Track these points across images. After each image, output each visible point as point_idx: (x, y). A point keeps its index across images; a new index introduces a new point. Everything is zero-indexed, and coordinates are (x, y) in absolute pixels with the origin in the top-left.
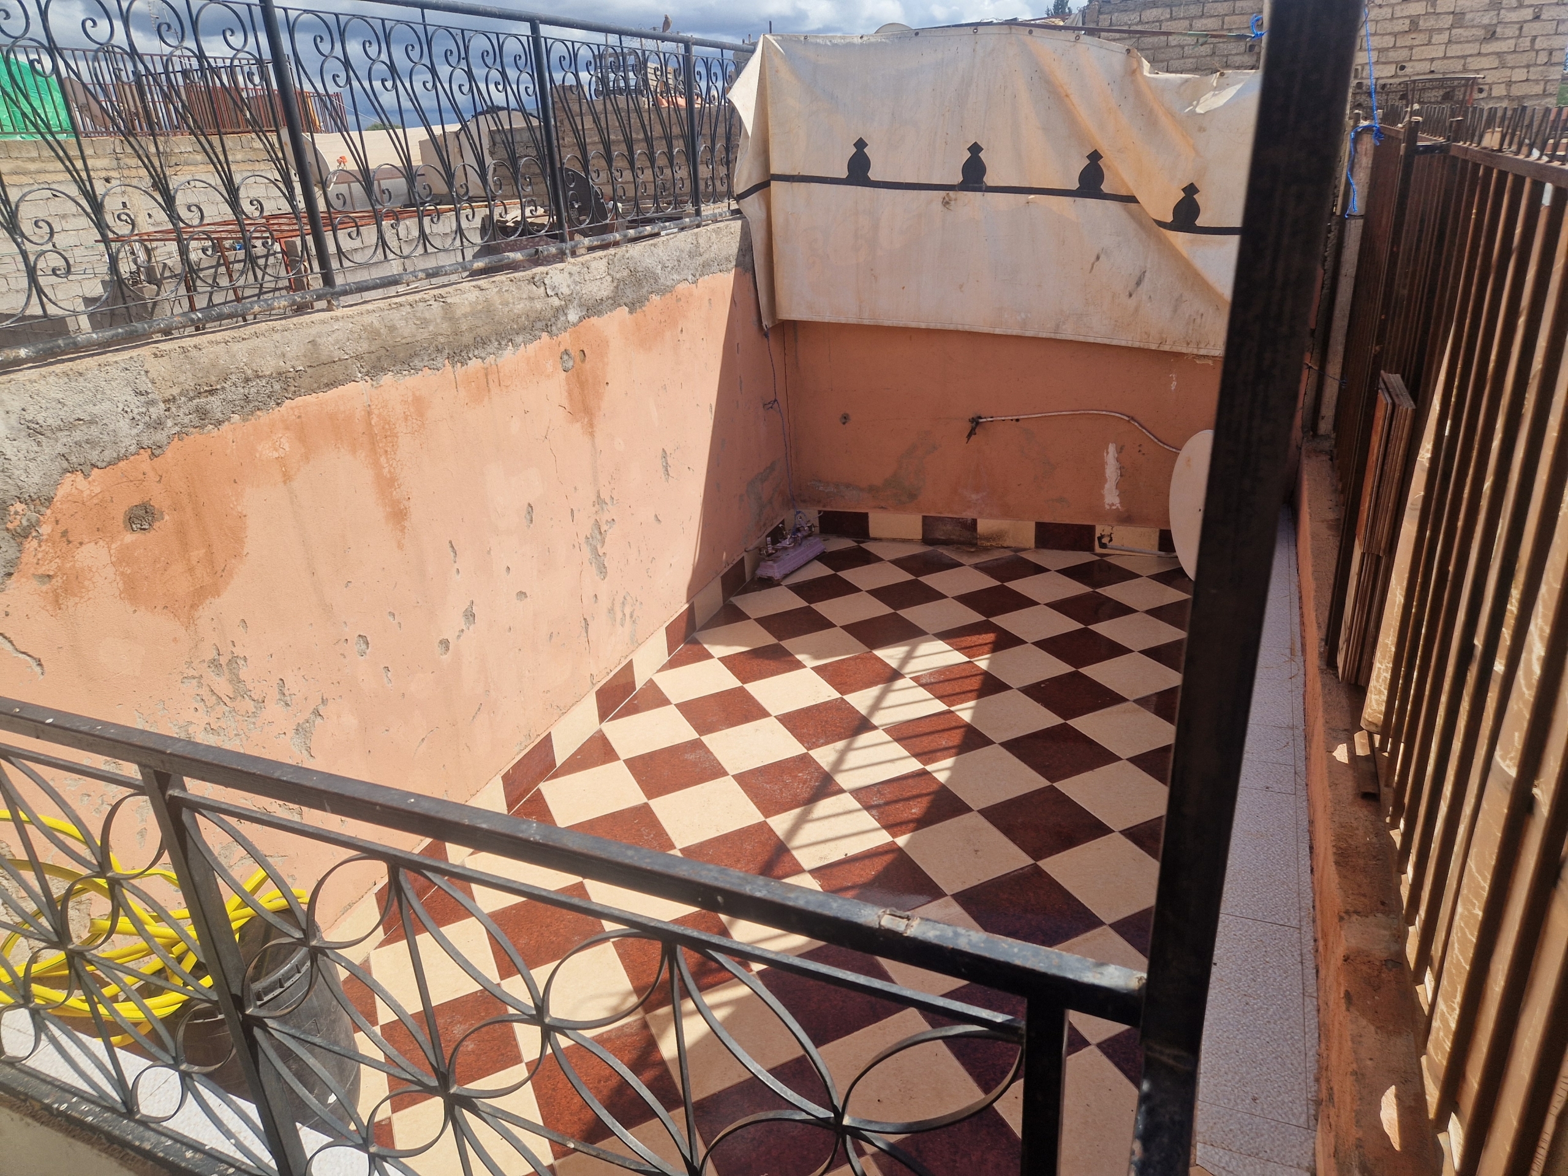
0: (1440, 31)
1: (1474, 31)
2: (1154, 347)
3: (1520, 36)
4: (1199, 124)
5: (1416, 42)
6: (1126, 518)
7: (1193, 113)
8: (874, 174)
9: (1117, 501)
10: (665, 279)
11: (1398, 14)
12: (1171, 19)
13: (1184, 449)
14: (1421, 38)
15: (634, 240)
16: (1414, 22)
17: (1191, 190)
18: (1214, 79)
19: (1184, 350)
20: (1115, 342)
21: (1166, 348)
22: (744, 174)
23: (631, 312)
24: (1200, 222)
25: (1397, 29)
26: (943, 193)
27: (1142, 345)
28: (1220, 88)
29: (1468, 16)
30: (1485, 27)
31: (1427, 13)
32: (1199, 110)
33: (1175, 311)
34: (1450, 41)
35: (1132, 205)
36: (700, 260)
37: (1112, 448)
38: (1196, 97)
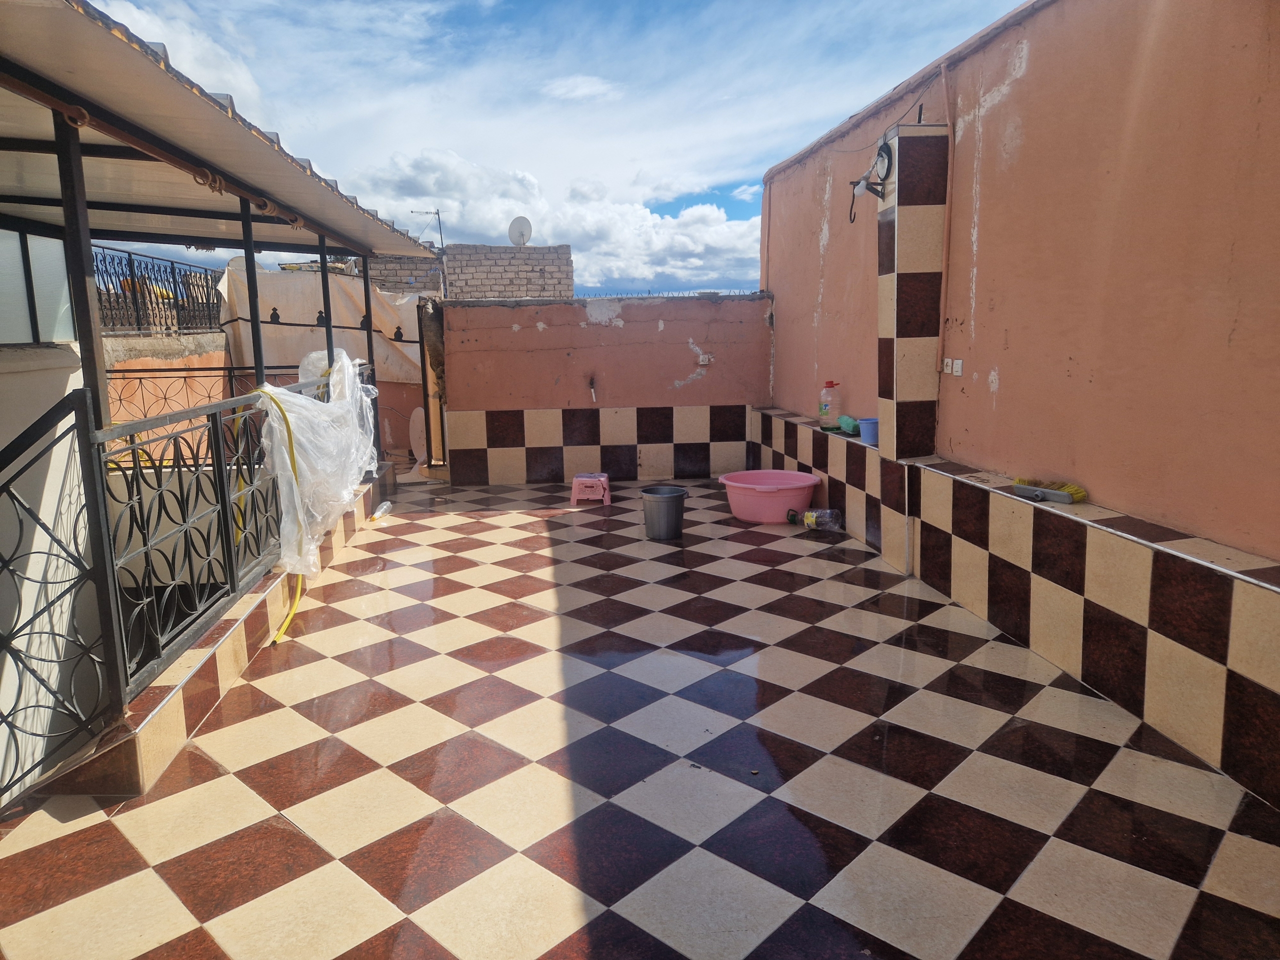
0: (523, 285)
1: (537, 287)
2: (396, 381)
3: (555, 290)
4: (398, 308)
5: (514, 290)
6: (396, 447)
7: (395, 305)
8: (281, 320)
9: (391, 440)
10: (208, 349)
11: (504, 277)
12: (401, 269)
13: (412, 417)
14: (516, 288)
15: (186, 334)
16: (511, 280)
17: (399, 328)
18: (400, 295)
19: (406, 382)
20: (382, 380)
21: (400, 381)
22: (224, 318)
23: (199, 357)
24: (403, 339)
25: (505, 283)
26: (311, 328)
27: (391, 381)
28: (402, 298)
29: (533, 280)
30: (540, 285)
31: (516, 278)
32: (397, 304)
33: (401, 368)
34: (527, 290)
35: (381, 333)
36: (215, 344)
37: (386, 420)
38: (395, 300)
